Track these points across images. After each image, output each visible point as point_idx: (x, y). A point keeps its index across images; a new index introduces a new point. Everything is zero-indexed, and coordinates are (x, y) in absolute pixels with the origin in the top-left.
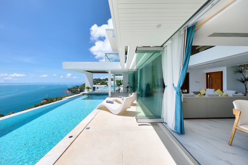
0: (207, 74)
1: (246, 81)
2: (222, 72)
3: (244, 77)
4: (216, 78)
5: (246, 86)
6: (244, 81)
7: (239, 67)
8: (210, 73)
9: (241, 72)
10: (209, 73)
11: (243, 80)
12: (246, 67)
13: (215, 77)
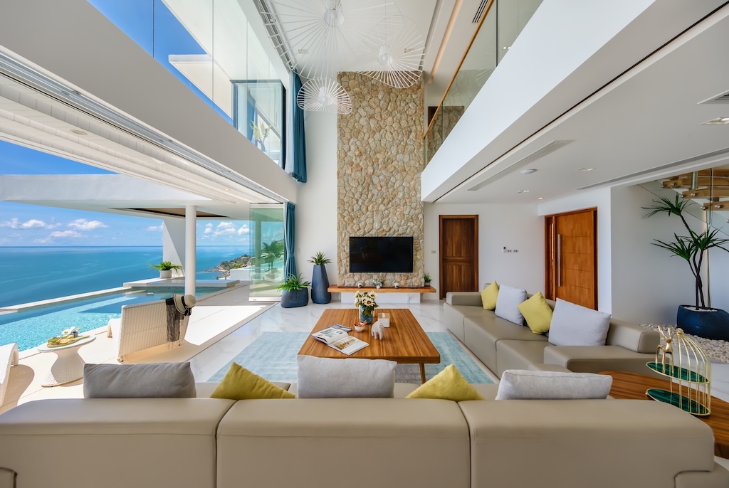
0: (548, 220)
1: (700, 250)
2: (594, 212)
3: (691, 232)
4: (576, 237)
5: (698, 270)
6: (689, 250)
7: (665, 185)
8: (557, 216)
9: (676, 209)
10: (554, 217)
11: (687, 244)
12: (699, 183)
13: (572, 230)
